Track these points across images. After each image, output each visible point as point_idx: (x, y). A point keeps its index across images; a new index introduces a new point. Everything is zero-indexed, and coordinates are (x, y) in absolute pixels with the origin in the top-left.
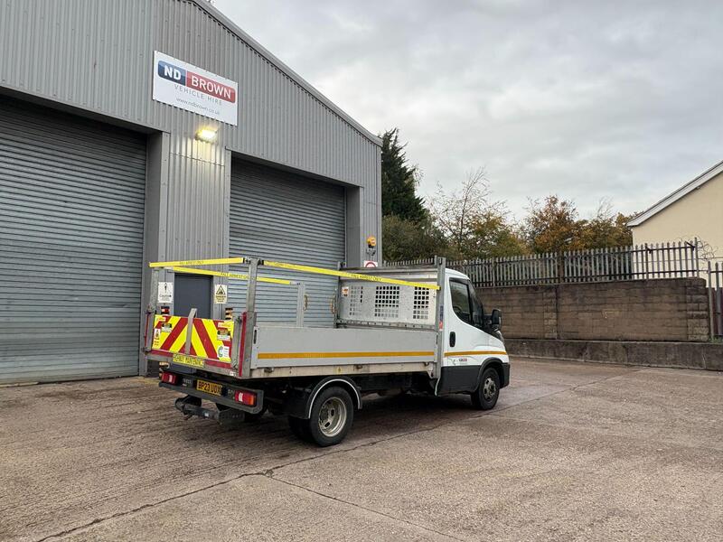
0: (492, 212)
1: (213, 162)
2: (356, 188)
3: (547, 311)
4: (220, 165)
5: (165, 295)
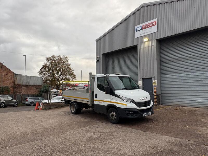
1: (151, 45)
5: (140, 84)
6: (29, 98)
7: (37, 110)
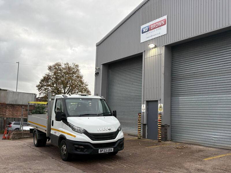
4: (161, 54)
5: (143, 109)
6: (13, 123)
7: (3, 139)
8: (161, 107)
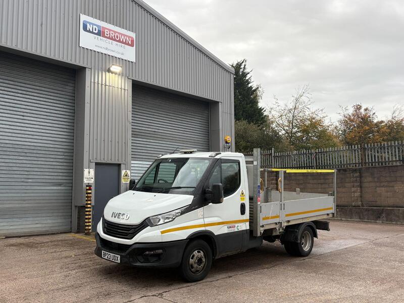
0: (314, 116)
1: (120, 87)
2: (216, 103)
3: (353, 187)
4: (125, 89)
5: (88, 177)
8: (126, 175)
